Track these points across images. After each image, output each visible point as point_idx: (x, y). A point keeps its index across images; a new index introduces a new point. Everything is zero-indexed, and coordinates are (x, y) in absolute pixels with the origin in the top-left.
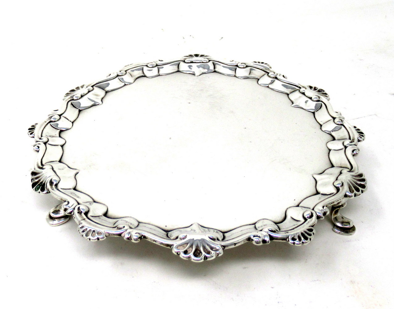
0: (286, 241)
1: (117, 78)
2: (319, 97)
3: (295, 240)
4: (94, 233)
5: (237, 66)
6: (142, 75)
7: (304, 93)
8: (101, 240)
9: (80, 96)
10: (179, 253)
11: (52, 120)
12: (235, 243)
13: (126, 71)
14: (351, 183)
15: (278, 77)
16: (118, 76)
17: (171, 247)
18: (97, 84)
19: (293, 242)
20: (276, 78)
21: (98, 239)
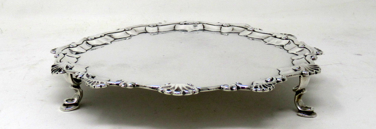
0: (250, 90)
1: (125, 31)
2: (288, 37)
3: (258, 88)
4: (98, 83)
5: (222, 26)
6: (145, 31)
7: (276, 36)
8: (103, 87)
9: (94, 38)
10: (163, 91)
11: (70, 46)
12: (209, 88)
13: (132, 28)
14: (307, 68)
15: (255, 30)
16: (125, 30)
17: (157, 89)
18: (108, 34)
19: (255, 89)
20: (254, 31)
21: (101, 86)
